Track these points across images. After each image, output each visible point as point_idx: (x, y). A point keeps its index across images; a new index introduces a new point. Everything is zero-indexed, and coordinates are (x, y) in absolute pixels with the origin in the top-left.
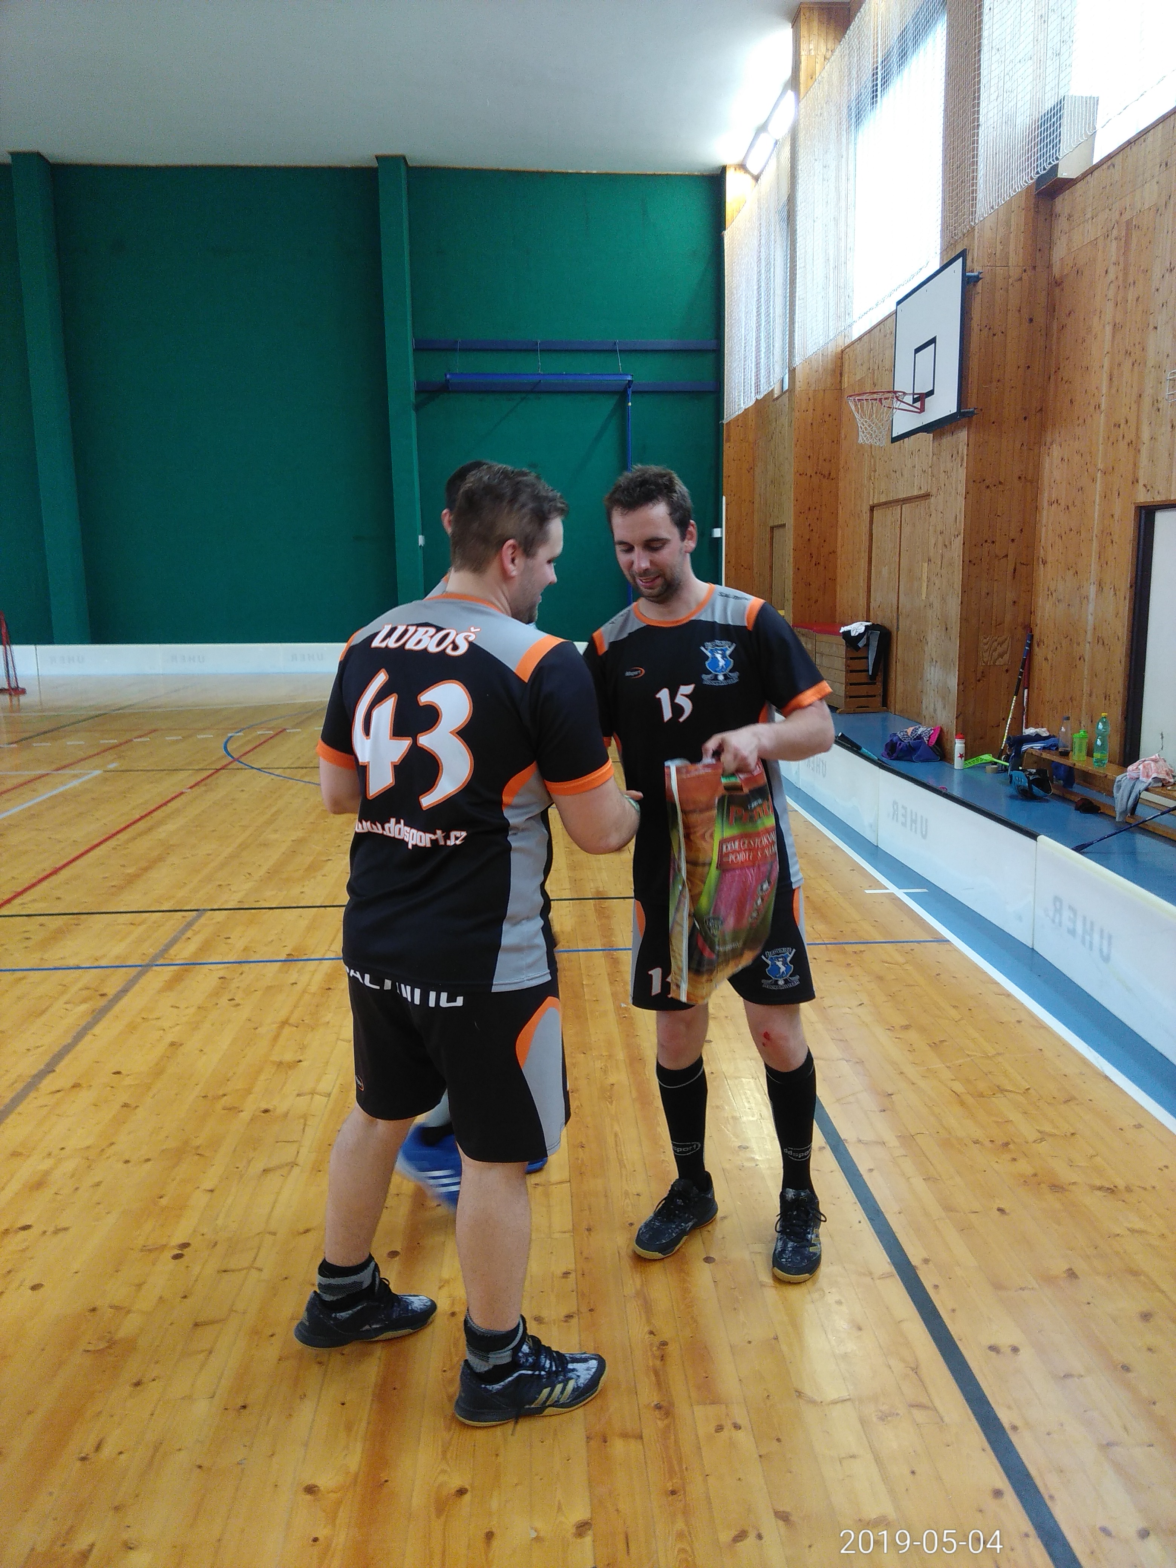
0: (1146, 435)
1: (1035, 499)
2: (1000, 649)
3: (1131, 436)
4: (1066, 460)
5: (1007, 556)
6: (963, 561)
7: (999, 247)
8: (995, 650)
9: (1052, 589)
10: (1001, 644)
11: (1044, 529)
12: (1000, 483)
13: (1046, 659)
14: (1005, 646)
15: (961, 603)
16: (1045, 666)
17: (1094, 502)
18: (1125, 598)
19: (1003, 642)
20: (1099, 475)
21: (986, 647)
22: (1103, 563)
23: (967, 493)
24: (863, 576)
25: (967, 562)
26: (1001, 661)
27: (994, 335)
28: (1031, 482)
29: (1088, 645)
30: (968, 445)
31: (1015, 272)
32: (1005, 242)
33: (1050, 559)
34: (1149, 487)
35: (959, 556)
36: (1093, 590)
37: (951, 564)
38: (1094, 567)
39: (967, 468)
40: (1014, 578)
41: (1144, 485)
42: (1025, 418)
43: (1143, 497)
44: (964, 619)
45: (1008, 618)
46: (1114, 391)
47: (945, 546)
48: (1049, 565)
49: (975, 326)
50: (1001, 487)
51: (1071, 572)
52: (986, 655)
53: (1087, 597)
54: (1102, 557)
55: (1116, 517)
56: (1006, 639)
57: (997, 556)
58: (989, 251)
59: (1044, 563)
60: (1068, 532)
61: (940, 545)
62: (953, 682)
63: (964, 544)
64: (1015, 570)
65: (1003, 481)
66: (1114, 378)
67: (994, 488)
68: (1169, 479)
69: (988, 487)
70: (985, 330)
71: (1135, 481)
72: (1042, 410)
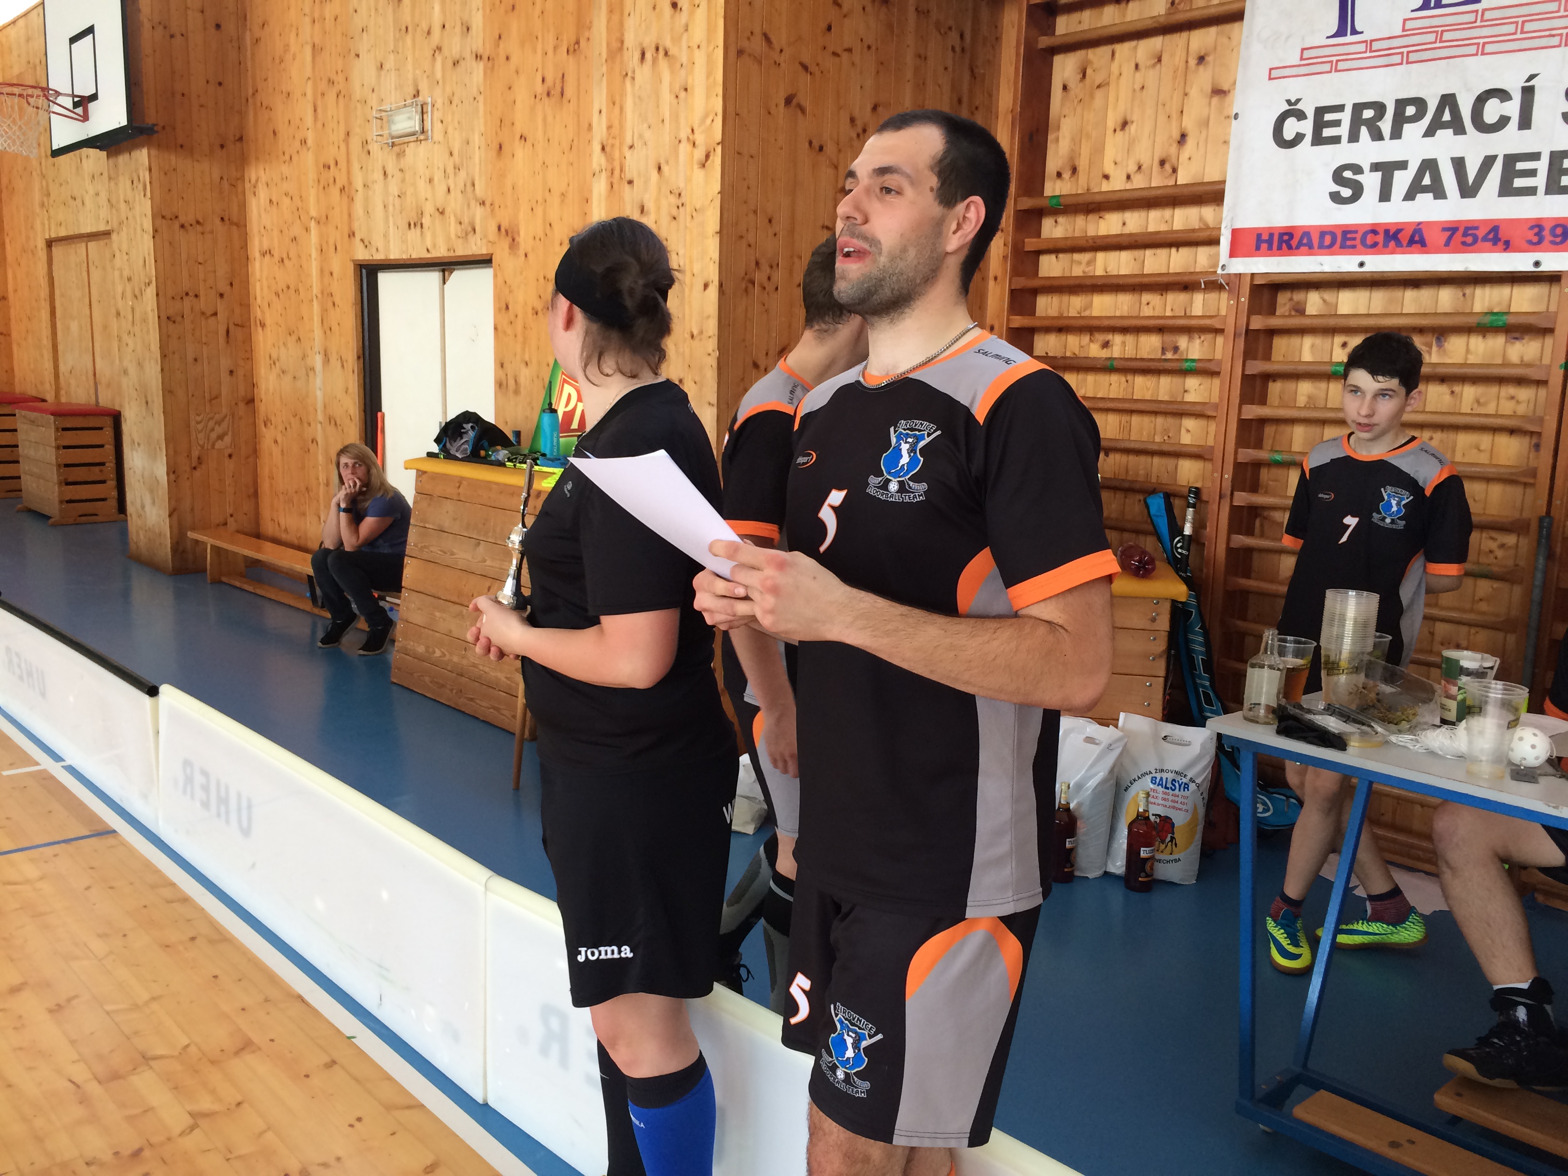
0: (358, 183)
1: (244, 246)
2: (219, 430)
3: (341, 181)
4: (275, 203)
5: (215, 314)
6: (159, 317)
8: (213, 430)
9: (274, 356)
10: (219, 423)
11: (258, 285)
12: (198, 222)
13: (276, 442)
14: (225, 425)
15: (162, 370)
16: (276, 451)
17: (310, 255)
18: (353, 371)
19: (223, 420)
20: (313, 224)
21: (200, 427)
22: (328, 330)
23: (155, 231)
24: (46, 332)
25: (164, 317)
26: (219, 445)
27: (172, 36)
28: (237, 225)
29: (319, 425)
30: (150, 170)
33: (268, 321)
34: (366, 243)
35: (153, 310)
36: (318, 361)
37: (144, 320)
38: (318, 333)
39: (152, 198)
40: (228, 342)
41: (362, 240)
42: (222, 146)
43: (362, 255)
44: (168, 391)
45: (225, 391)
46: (319, 125)
47: (136, 297)
48: (268, 329)
49: (146, 20)
50: (199, 228)
51: (294, 338)
52: (201, 436)
53: (313, 369)
54: (325, 322)
55: (335, 275)
56: (226, 417)
57: (203, 313)
59: (263, 325)
60: (285, 289)
61: (129, 294)
62: (161, 470)
63: (157, 295)
64: (228, 332)
65: (201, 221)
66: (319, 110)
67: (190, 228)
68: (386, 235)
69: (182, 226)
70: (160, 29)
71: (352, 235)
72: (241, 139)
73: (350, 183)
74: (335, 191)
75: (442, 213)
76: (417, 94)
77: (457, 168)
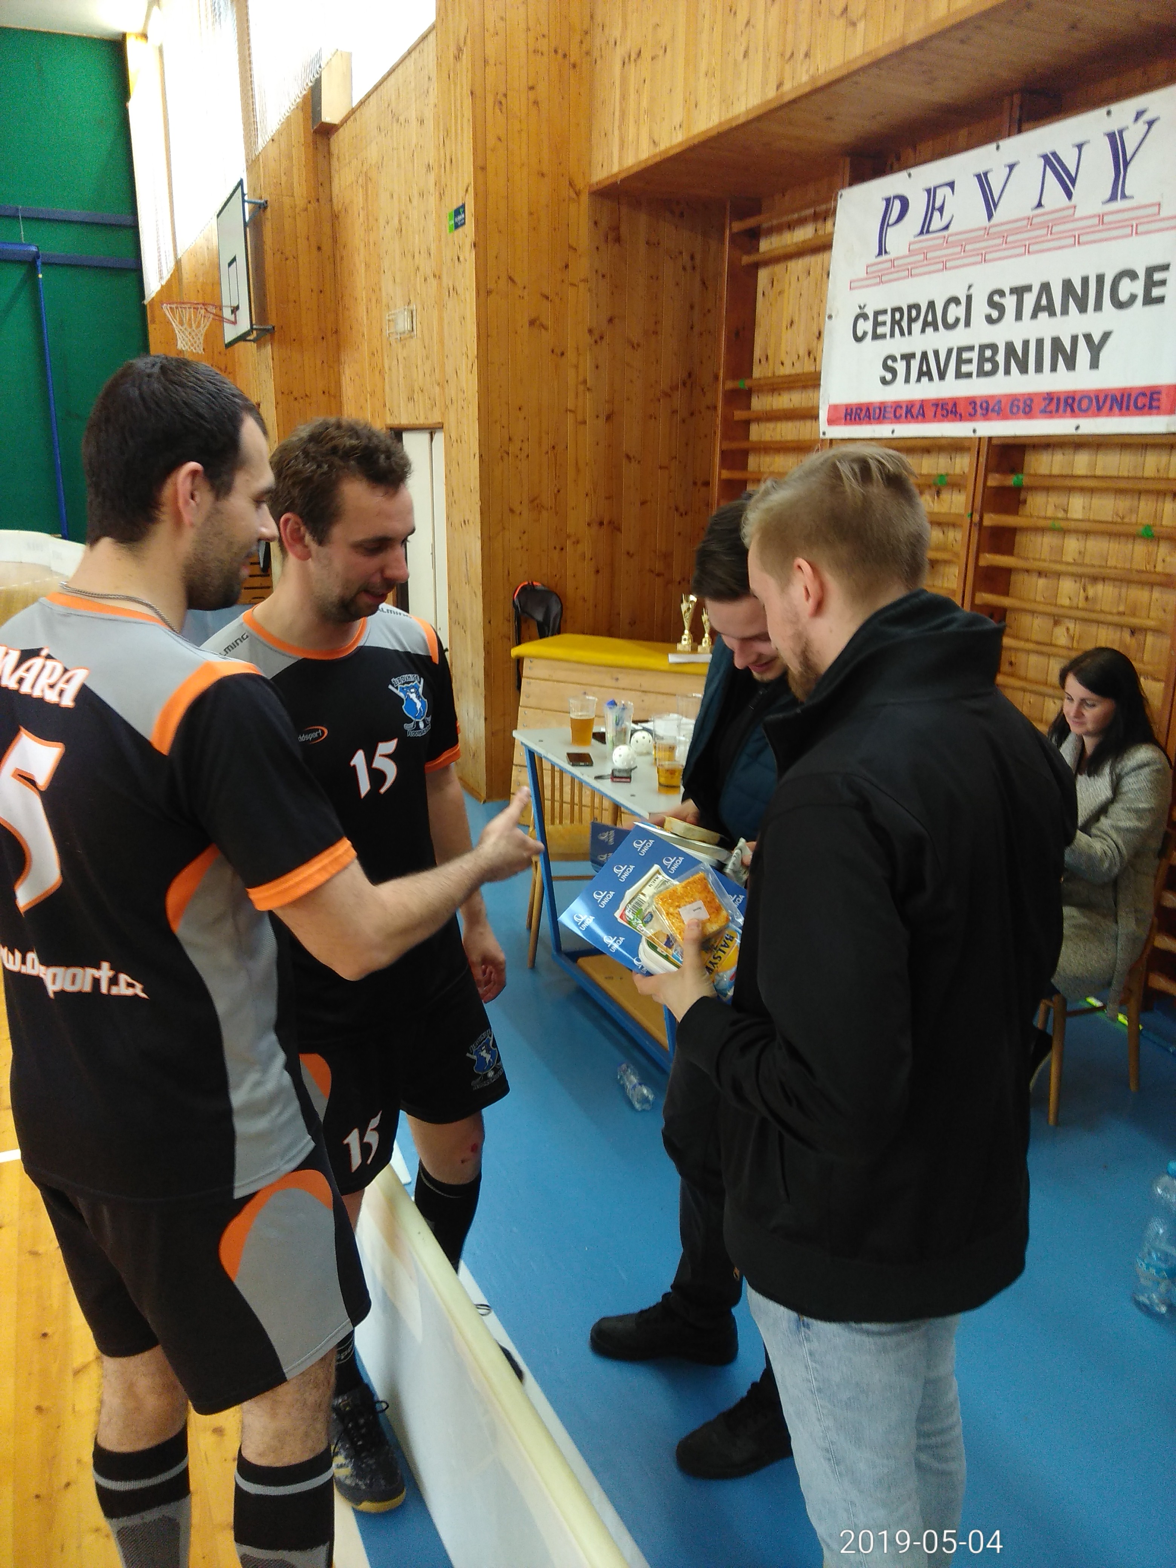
0: (387, 367)
3: (380, 364)
4: (352, 380)
7: (284, 179)
12: (307, 396)
20: (368, 396)
23: (277, 403)
27: (287, 259)
28: (335, 397)
30: (273, 359)
31: (301, 203)
32: (288, 173)
34: (391, 411)
39: (275, 380)
42: (323, 338)
46: (369, 323)
49: (268, 250)
58: (275, 181)
65: (308, 394)
66: (369, 312)
67: (301, 401)
68: (399, 407)
69: (296, 399)
70: (278, 255)
71: (385, 405)
72: (336, 332)
73: (383, 367)
74: (377, 373)
75: (422, 391)
76: (409, 303)
77: (427, 358)
